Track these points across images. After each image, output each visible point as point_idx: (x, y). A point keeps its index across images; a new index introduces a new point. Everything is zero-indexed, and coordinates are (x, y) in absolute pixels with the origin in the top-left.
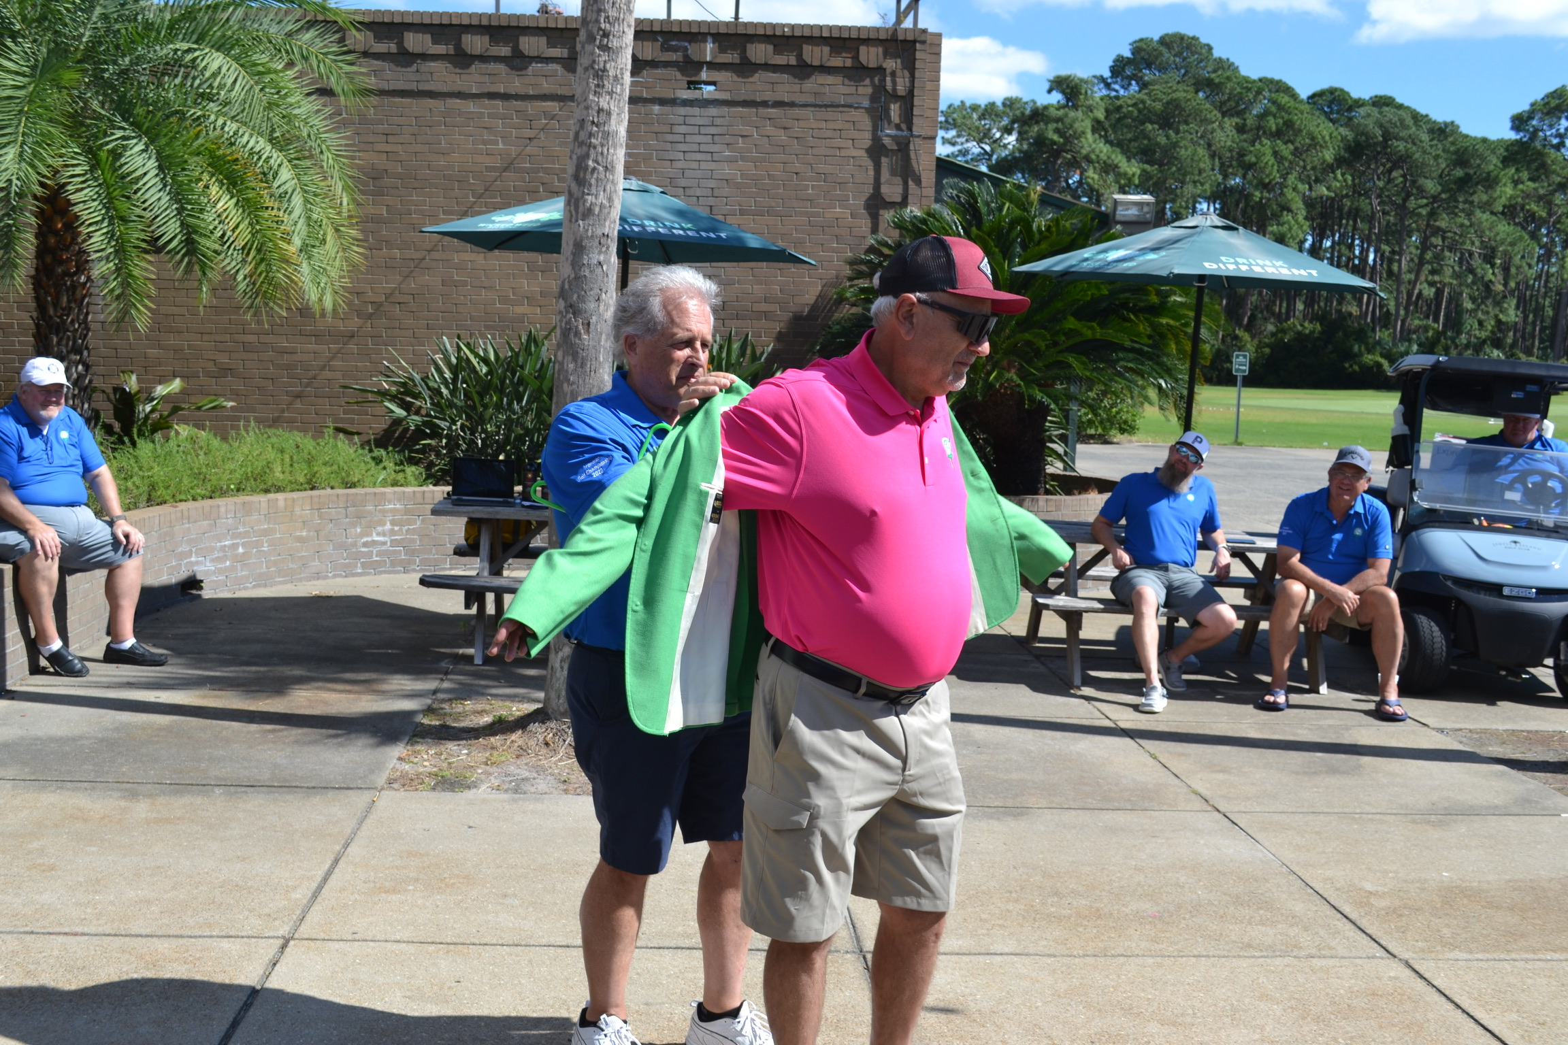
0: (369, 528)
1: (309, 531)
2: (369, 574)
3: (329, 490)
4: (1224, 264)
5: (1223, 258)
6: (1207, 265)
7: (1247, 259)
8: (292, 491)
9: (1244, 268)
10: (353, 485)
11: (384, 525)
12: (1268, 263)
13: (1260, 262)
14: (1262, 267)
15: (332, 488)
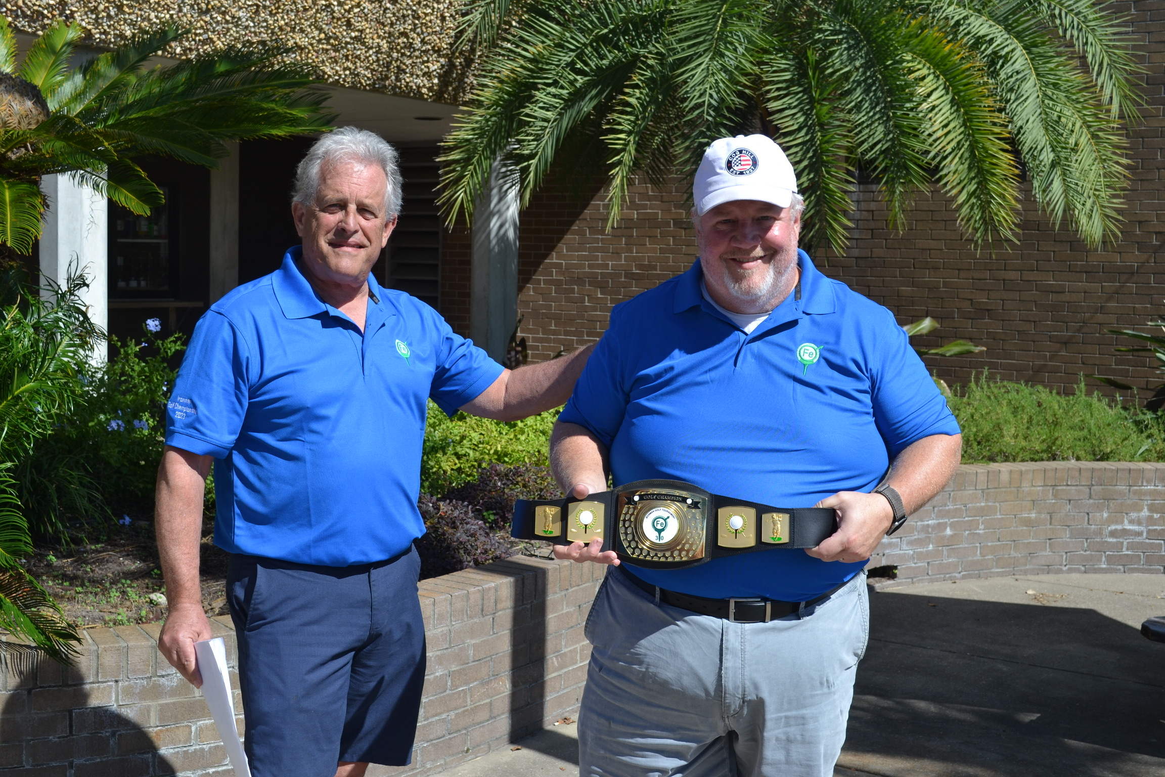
0: (1120, 512)
1: (1039, 512)
2: (1116, 571)
3: (1073, 461)
8: (1023, 461)
10: (1105, 457)
11: (1141, 510)
15: (1078, 459)
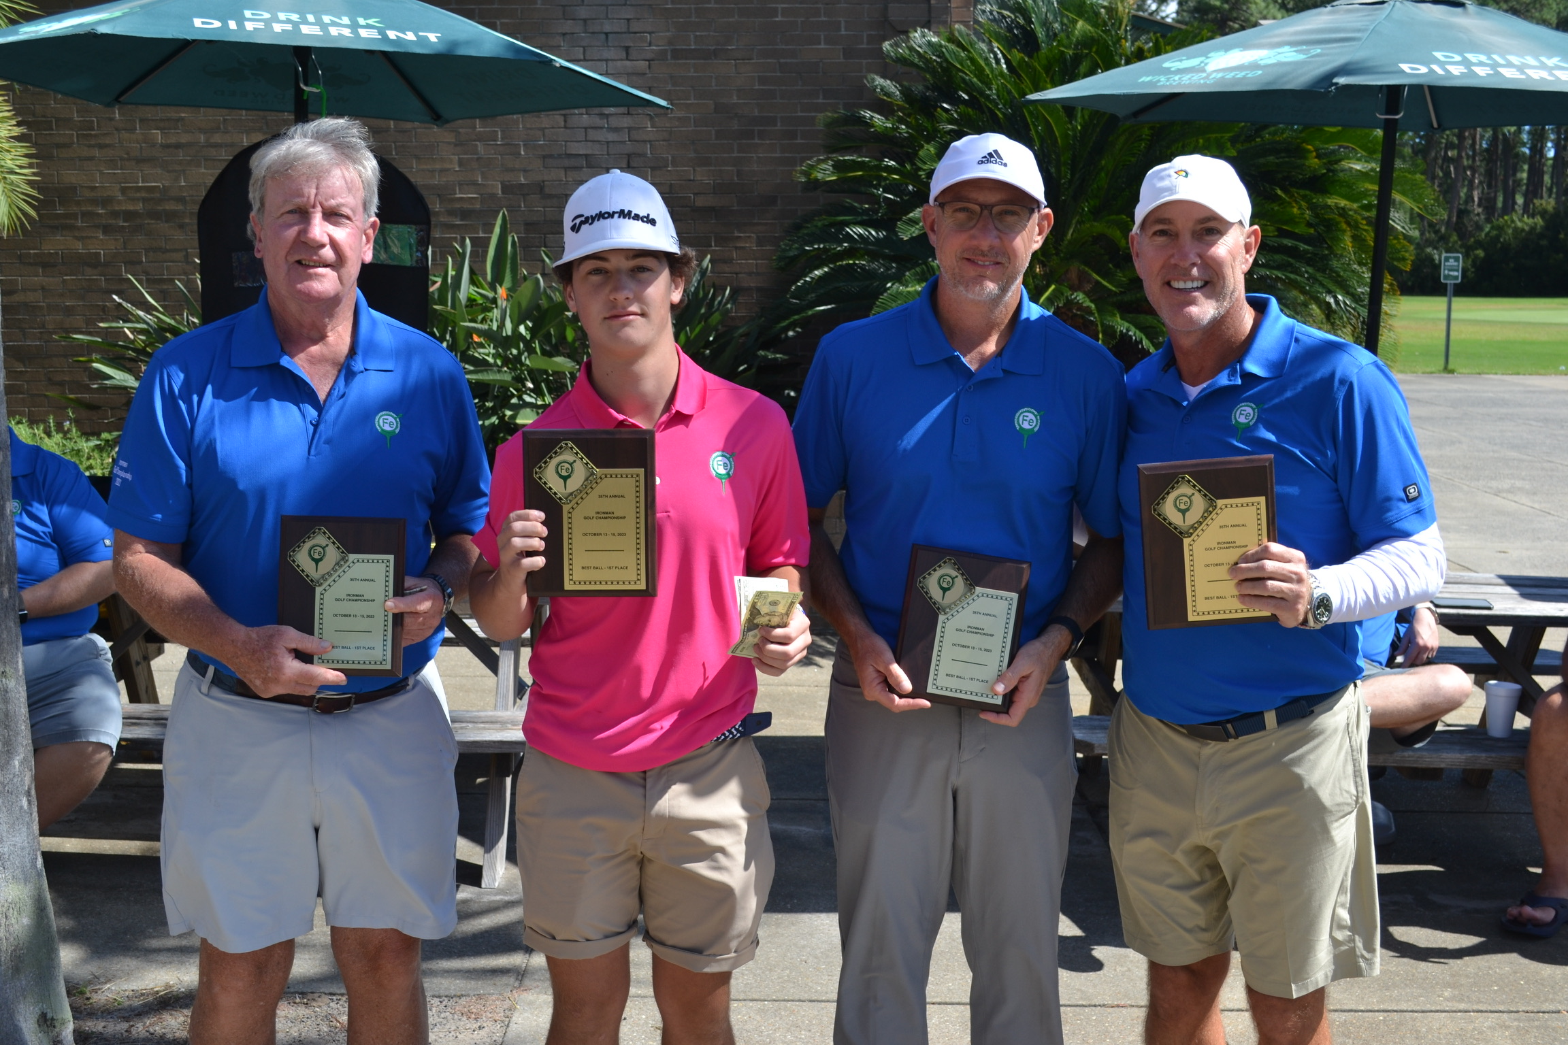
4: (1442, 64)
5: (1439, 55)
6: (1405, 67)
7: (1488, 54)
9: (1482, 72)
12: (1530, 60)
13: (1514, 59)
14: (1521, 69)
